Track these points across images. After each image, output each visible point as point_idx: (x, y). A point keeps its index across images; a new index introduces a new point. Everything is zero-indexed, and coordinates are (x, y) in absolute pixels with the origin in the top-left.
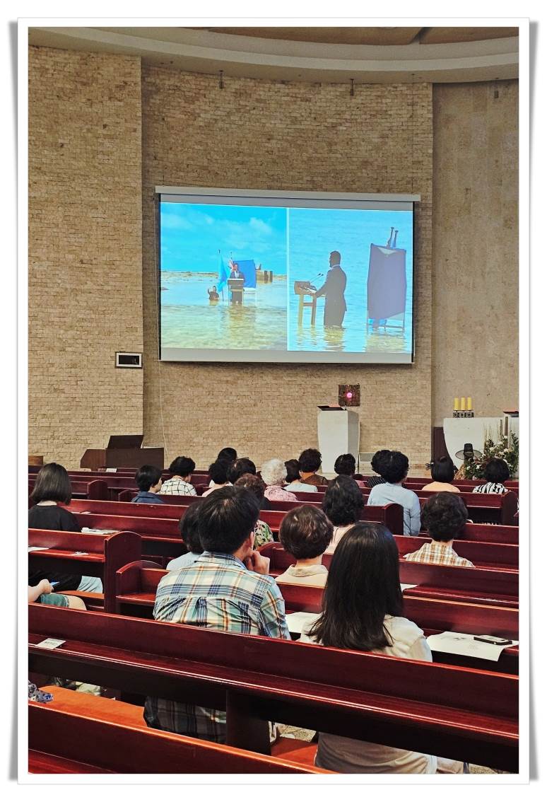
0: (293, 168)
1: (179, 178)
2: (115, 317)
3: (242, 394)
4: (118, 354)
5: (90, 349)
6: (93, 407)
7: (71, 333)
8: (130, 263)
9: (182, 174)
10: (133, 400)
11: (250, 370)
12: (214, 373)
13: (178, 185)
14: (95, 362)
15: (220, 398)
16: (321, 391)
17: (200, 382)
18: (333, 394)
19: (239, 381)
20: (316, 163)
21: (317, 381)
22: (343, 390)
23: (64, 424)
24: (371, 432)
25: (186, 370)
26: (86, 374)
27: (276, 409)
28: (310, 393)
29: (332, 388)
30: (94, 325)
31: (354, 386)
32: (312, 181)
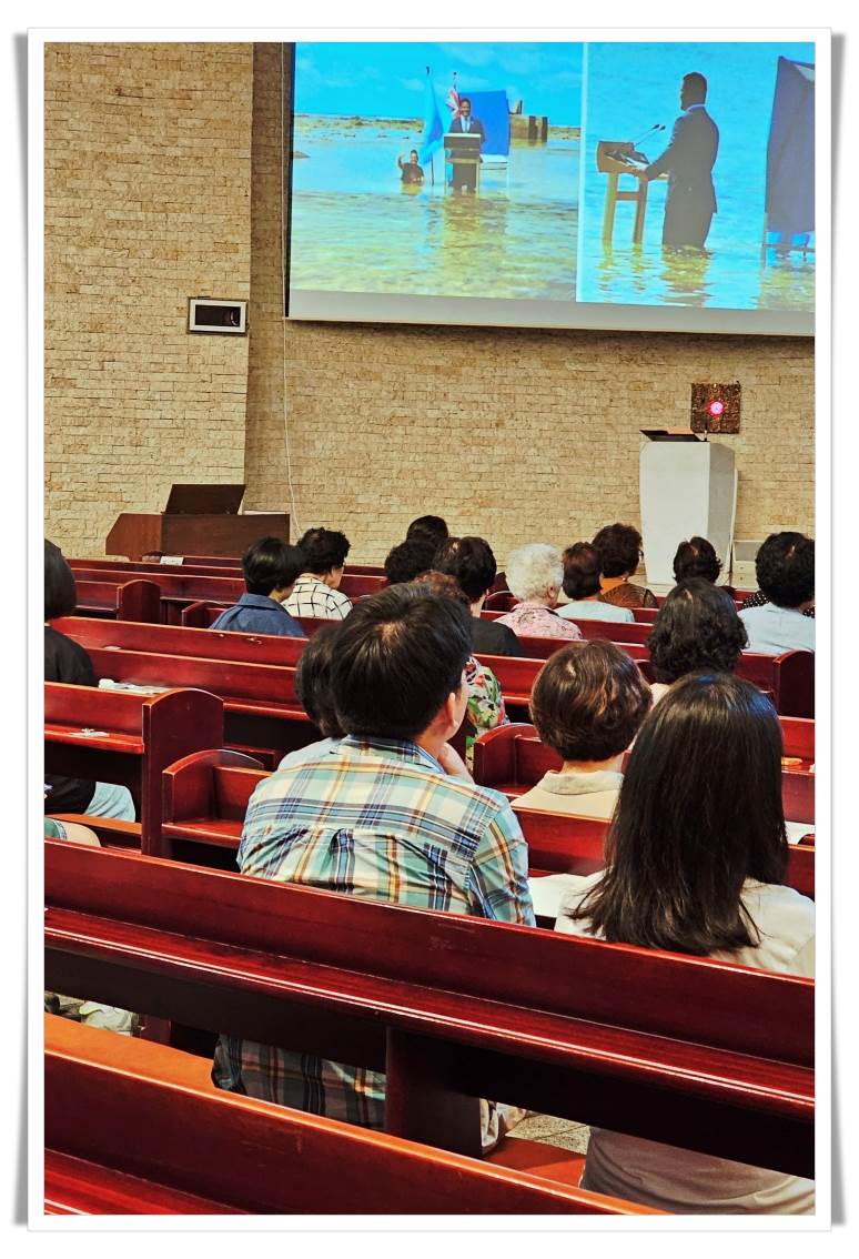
2: (189, 218)
3: (468, 398)
4: (194, 303)
5: (133, 289)
6: (136, 421)
8: (225, 95)
10: (225, 406)
11: (491, 345)
12: (409, 351)
14: (144, 320)
15: (420, 405)
16: (650, 396)
17: (375, 368)
18: (679, 404)
19: (464, 370)
21: (642, 373)
22: (701, 394)
23: (72, 457)
24: (762, 493)
25: (345, 340)
26: (124, 347)
27: (548, 434)
28: (625, 402)
29: (677, 391)
30: (143, 235)
31: (728, 387)
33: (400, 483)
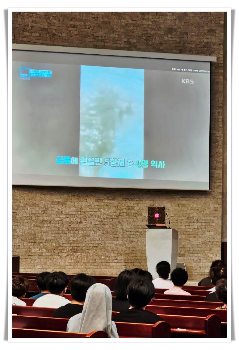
0: (114, 32)
1: (25, 37)
3: (70, 213)
9: (27, 34)
11: (77, 194)
12: (49, 196)
13: (25, 42)
15: (53, 216)
16: (134, 212)
17: (37, 203)
18: (143, 214)
19: (68, 203)
21: (131, 203)
22: (151, 211)
25: (27, 192)
27: (97, 226)
28: (125, 214)
29: (143, 210)
31: (161, 208)
32: (128, 42)
33: (46, 244)
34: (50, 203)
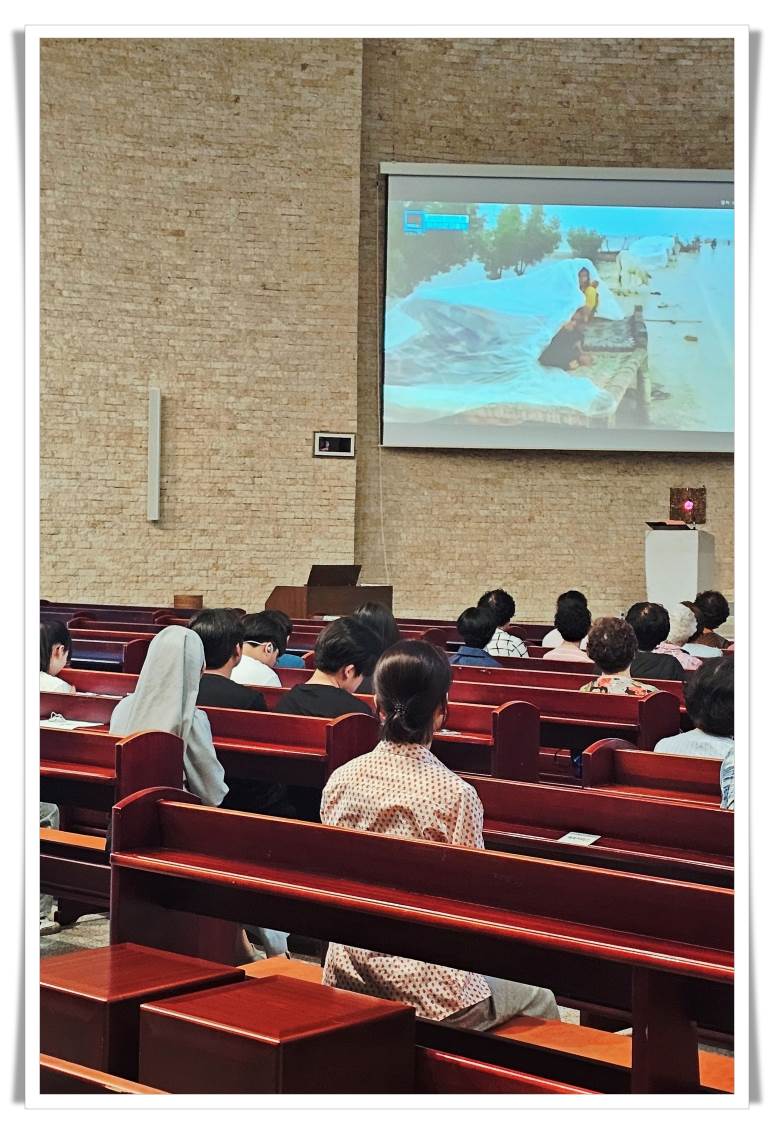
0: (602, 130)
1: (417, 149)
2: (314, 375)
3: (510, 501)
4: (318, 435)
5: (275, 426)
6: (277, 520)
7: (246, 400)
8: (339, 288)
9: (421, 142)
10: (341, 509)
11: (524, 462)
12: (466, 468)
13: (416, 159)
14: (282, 448)
15: (475, 506)
16: (640, 497)
17: (442, 481)
18: (661, 503)
19: (506, 481)
20: (641, 121)
21: (634, 481)
22: (677, 495)
23: (233, 546)
26: (268, 467)
27: (565, 526)
29: (659, 493)
30: (282, 388)
31: (697, 489)
32: (633, 151)
33: (461, 563)
34: (469, 481)
